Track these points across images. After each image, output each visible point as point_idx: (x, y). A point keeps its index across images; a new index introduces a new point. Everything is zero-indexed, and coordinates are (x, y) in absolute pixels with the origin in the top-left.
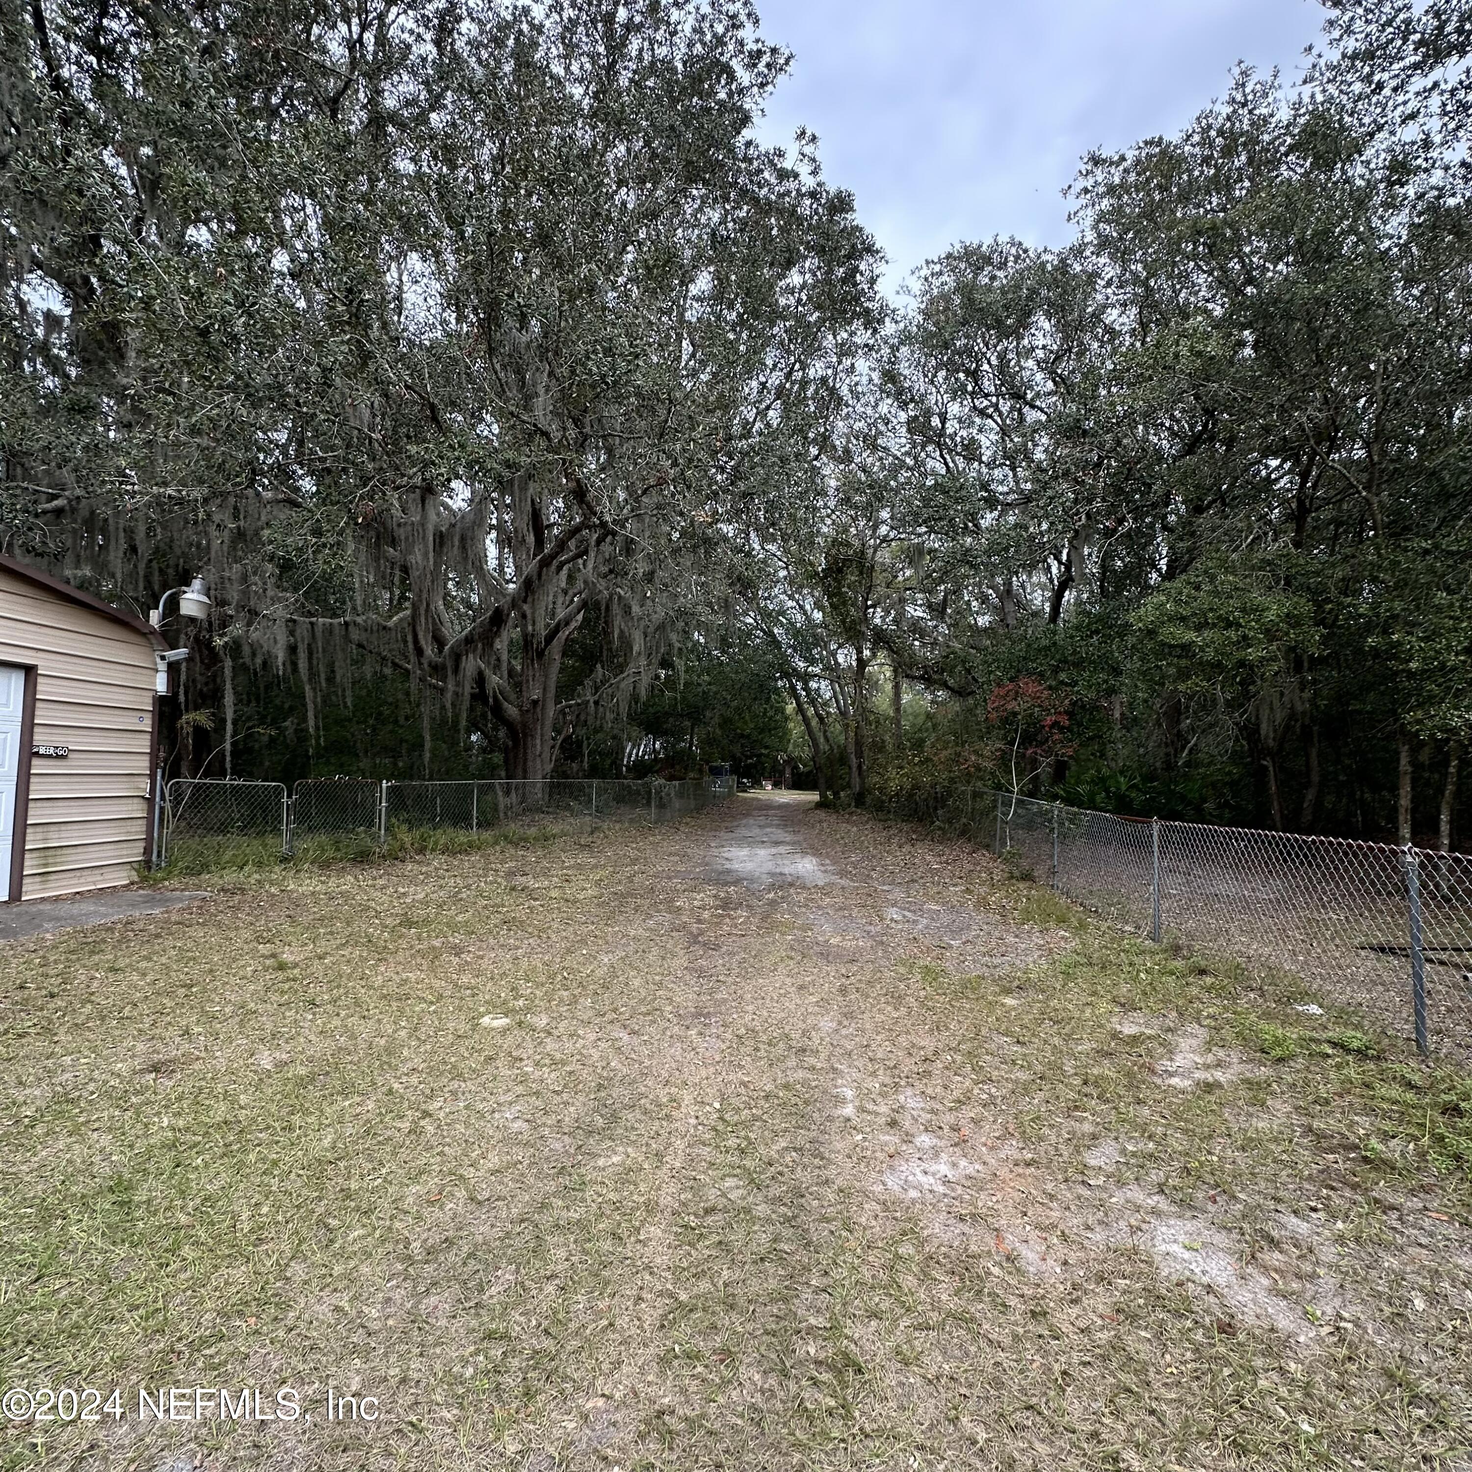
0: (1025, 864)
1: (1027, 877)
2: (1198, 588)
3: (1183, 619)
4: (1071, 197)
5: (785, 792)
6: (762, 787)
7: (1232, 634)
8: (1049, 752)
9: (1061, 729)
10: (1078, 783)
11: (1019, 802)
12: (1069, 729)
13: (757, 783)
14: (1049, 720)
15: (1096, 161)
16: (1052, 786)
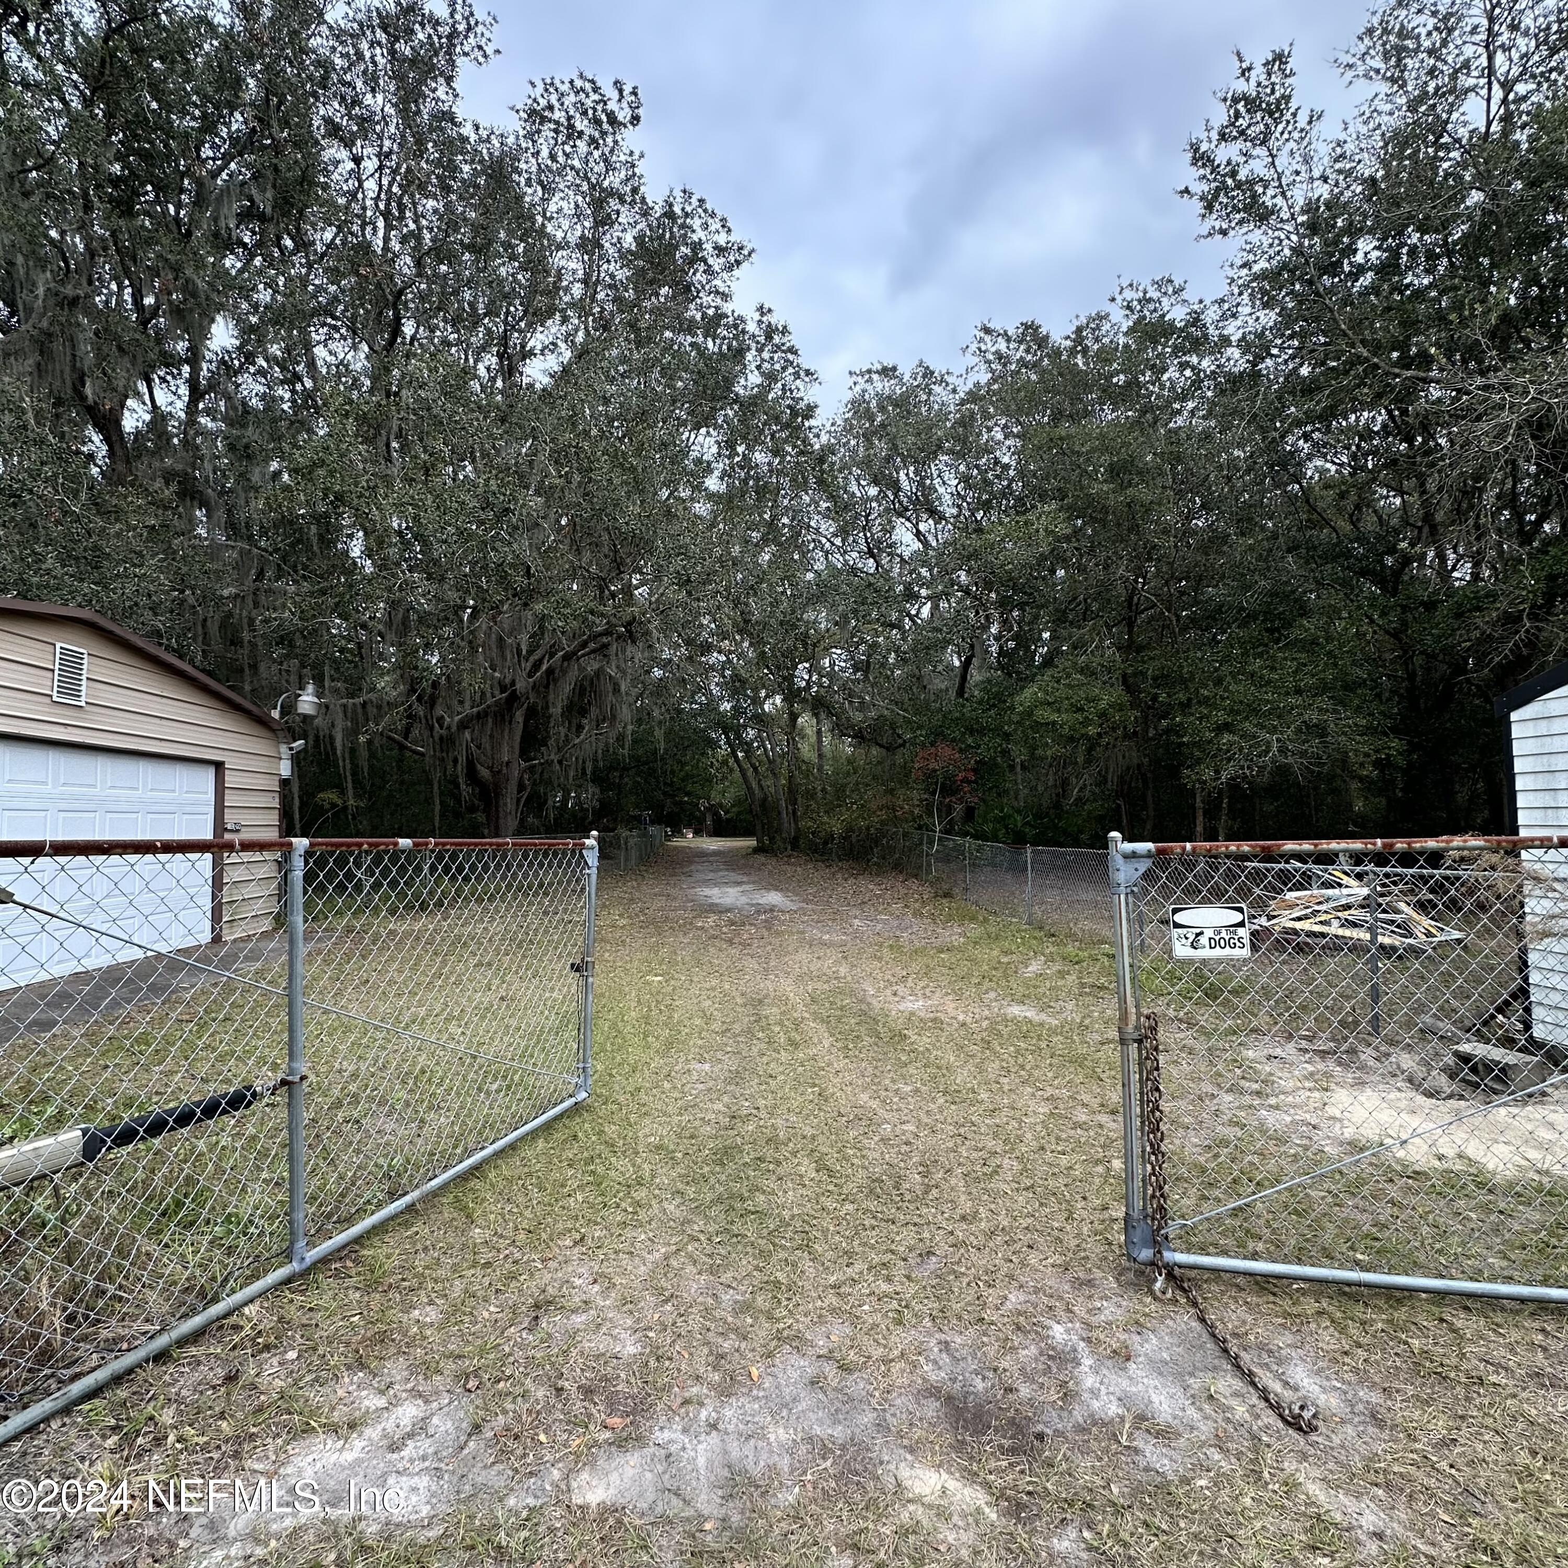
0: (945, 887)
1: (947, 895)
2: (1058, 682)
3: (1049, 704)
4: (968, 355)
5: (708, 840)
6: (683, 836)
7: (1079, 716)
8: (961, 800)
9: (969, 782)
10: (985, 821)
11: (940, 839)
12: (975, 782)
13: (677, 832)
14: (961, 776)
15: (987, 331)
16: (963, 824)
